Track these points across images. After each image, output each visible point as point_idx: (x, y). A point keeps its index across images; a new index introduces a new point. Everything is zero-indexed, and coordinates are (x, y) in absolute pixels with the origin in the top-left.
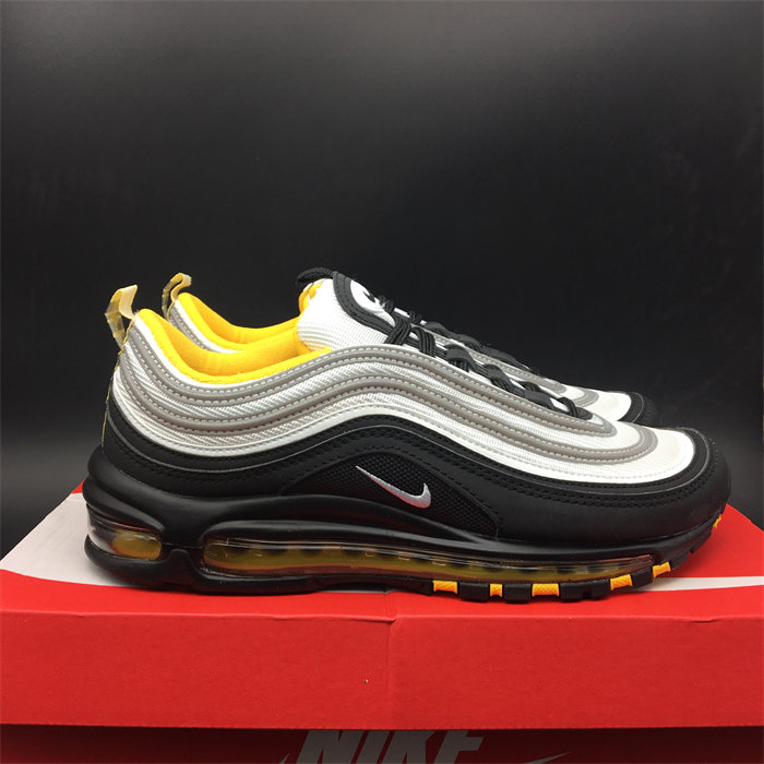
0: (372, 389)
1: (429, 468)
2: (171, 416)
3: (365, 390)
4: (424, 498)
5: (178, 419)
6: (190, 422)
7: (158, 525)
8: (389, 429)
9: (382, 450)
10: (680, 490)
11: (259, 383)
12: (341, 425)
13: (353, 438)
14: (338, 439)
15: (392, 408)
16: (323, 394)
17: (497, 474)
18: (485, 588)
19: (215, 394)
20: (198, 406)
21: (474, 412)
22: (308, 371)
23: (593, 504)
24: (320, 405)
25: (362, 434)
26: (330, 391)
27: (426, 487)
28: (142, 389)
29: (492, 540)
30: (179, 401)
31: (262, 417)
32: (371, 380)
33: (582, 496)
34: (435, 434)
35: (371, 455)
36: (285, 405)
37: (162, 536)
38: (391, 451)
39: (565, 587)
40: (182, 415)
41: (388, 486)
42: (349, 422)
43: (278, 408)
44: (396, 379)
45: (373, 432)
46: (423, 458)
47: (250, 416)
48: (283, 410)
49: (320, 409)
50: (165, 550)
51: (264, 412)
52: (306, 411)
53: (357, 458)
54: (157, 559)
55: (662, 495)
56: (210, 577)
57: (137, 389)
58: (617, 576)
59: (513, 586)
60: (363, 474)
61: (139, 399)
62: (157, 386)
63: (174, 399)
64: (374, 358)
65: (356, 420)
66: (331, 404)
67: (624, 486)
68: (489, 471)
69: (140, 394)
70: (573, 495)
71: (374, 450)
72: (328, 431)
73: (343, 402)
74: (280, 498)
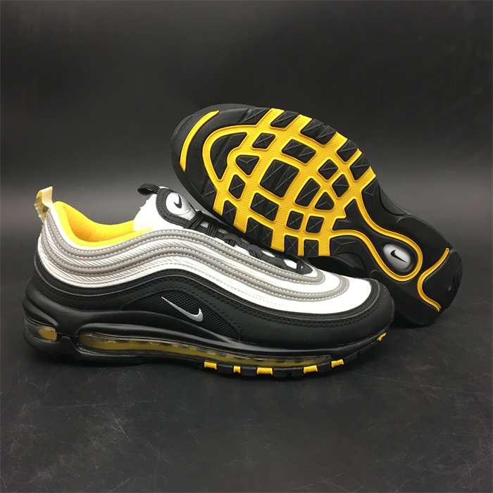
0: (173, 254)
1: (202, 300)
2: (63, 264)
3: (169, 254)
4: (199, 316)
5: (66, 265)
6: (72, 268)
7: (55, 323)
8: (180, 277)
9: (176, 289)
10: (351, 319)
11: (110, 248)
12: (154, 274)
13: (160, 281)
14: (152, 282)
15: (184, 265)
16: (145, 256)
17: (241, 305)
18: (230, 368)
19: (86, 253)
20: (77, 259)
21: (232, 269)
22: (137, 243)
23: (296, 325)
24: (142, 262)
25: (165, 279)
26: (148, 254)
27: (200, 310)
28: (50, 248)
29: (237, 341)
30: (67, 256)
31: (110, 268)
32: (172, 249)
33: (289, 319)
34: (207, 281)
35: (170, 291)
36: (123, 261)
37: (57, 329)
38: (181, 289)
39: (277, 371)
40: (69, 264)
41: (180, 309)
42: (158, 272)
43: (119, 263)
44: (188, 249)
45: (171, 279)
46: (199, 294)
47: (104, 266)
48: (122, 264)
49: (142, 264)
50: (59, 337)
51: (111, 265)
52: (134, 265)
53: (162, 292)
54: (55, 341)
55: (339, 321)
56: (82, 352)
57: (47, 247)
58: (308, 366)
59: (246, 368)
60: (165, 301)
61: (48, 253)
62: (57, 246)
63: (64, 254)
64: (175, 237)
65: (162, 271)
66: (149, 262)
67: (317, 315)
68: (237, 303)
69: (49, 250)
70: (284, 319)
71: (171, 289)
72: (146, 276)
73: (155, 261)
74: (121, 312)
